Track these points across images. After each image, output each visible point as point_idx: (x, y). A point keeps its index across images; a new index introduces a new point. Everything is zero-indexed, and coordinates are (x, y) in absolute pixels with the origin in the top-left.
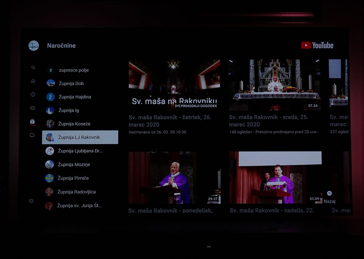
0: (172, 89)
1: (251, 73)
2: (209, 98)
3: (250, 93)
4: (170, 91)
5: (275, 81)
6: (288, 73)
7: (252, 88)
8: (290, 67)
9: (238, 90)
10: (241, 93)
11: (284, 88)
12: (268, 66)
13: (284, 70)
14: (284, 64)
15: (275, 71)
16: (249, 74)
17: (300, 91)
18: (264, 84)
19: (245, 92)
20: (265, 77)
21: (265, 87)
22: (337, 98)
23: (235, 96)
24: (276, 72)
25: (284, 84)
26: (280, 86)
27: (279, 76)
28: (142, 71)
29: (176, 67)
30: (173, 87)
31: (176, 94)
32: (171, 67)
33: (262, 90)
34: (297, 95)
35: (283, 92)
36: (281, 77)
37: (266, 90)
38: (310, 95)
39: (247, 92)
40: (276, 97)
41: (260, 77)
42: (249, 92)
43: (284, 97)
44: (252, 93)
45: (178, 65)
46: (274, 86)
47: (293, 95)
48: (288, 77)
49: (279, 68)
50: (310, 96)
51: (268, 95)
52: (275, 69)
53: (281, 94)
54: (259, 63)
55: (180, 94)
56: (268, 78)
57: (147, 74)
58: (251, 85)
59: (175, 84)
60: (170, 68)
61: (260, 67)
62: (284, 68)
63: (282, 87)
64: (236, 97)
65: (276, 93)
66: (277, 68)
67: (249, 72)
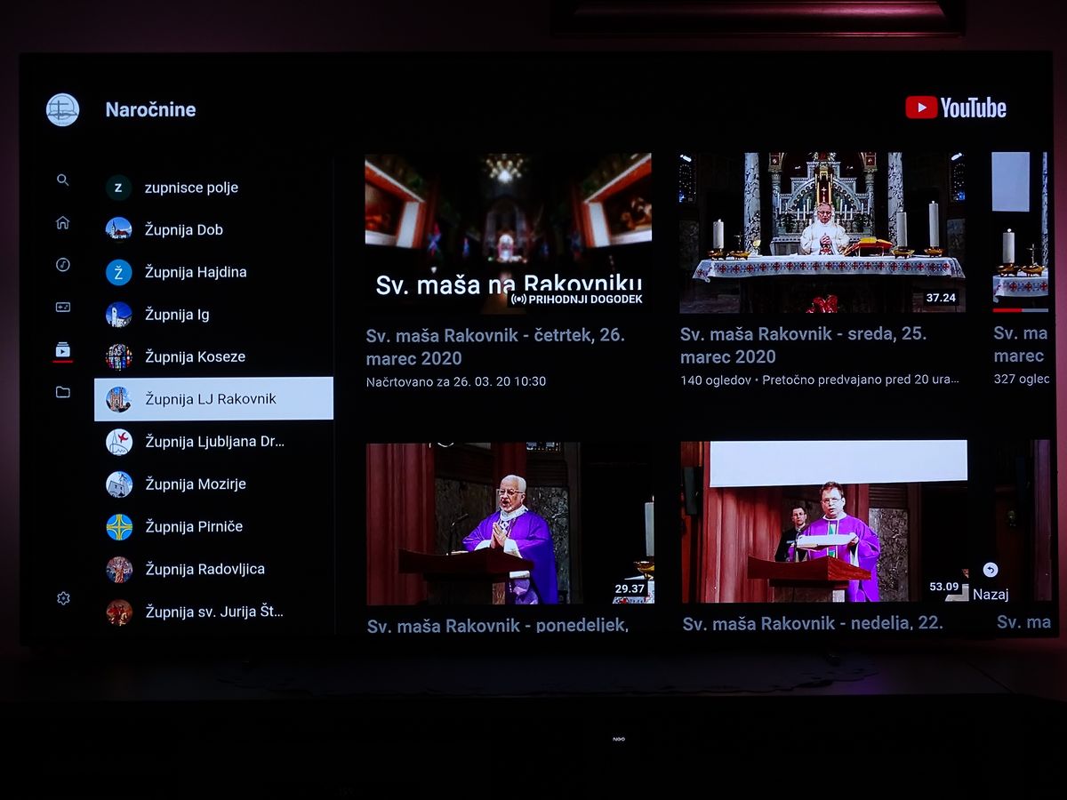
0: (500, 245)
1: (748, 196)
2: (618, 275)
3: (746, 258)
4: (495, 253)
5: (825, 221)
6: (863, 196)
7: (752, 242)
8: (869, 178)
9: (706, 249)
10: (717, 257)
11: (851, 243)
12: (803, 174)
13: (851, 187)
14: (852, 168)
15: (824, 190)
16: (743, 198)
17: (903, 252)
18: (789, 229)
19: (730, 256)
20: (793, 207)
21: (791, 238)
22: (1015, 272)
23: (698, 268)
24: (827, 192)
25: (852, 231)
26: (839, 236)
27: (834, 204)
28: (405, 190)
29: (515, 176)
30: (506, 239)
31: (514, 263)
32: (496, 176)
33: (782, 250)
34: (893, 266)
35: (849, 255)
36: (844, 207)
37: (796, 248)
38: (933, 264)
39: (735, 257)
40: (826, 272)
41: (778, 209)
42: (743, 255)
43: (853, 272)
44: (750, 260)
45: (520, 170)
46: (820, 236)
47: (881, 265)
48: (866, 207)
49: (837, 180)
50: (932, 266)
51: (803, 265)
52: (824, 183)
53: (842, 263)
54: (772, 164)
55: (525, 261)
56: (801, 210)
57: (421, 200)
58: (750, 234)
59: (512, 229)
60: (496, 181)
61: (776, 178)
62: (853, 181)
63: (845, 240)
64: (701, 272)
65: (826, 258)
66: (829, 179)
67: (743, 191)
